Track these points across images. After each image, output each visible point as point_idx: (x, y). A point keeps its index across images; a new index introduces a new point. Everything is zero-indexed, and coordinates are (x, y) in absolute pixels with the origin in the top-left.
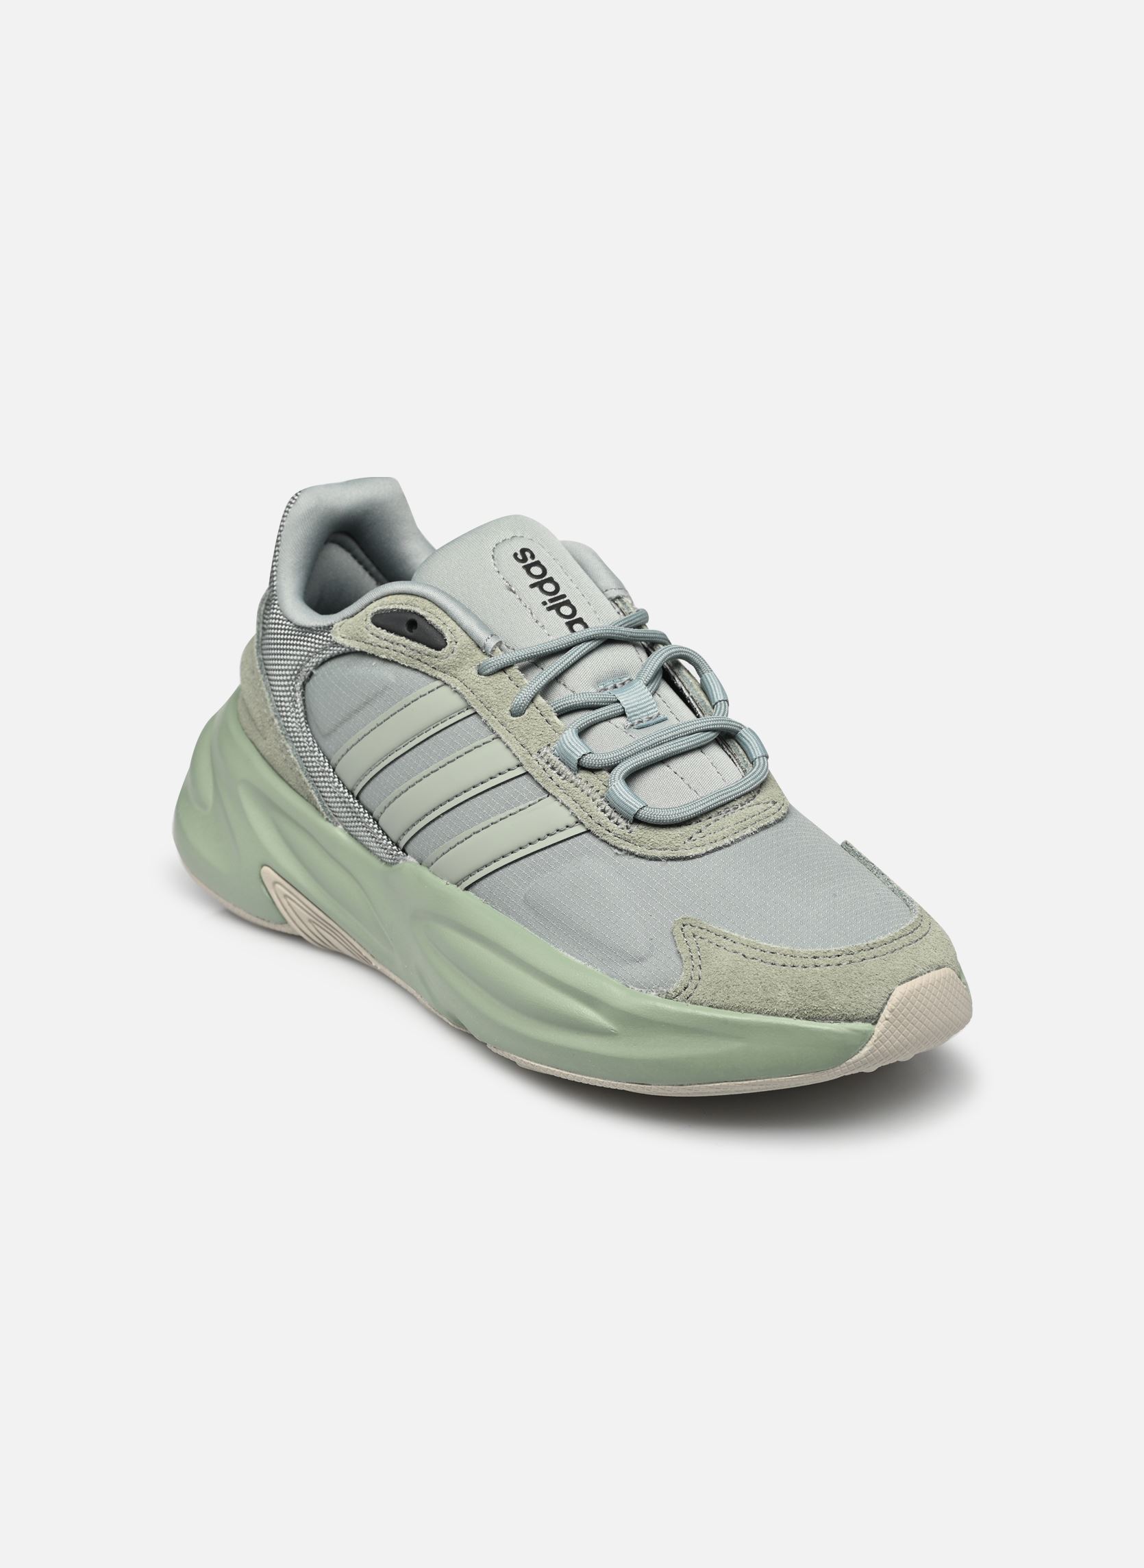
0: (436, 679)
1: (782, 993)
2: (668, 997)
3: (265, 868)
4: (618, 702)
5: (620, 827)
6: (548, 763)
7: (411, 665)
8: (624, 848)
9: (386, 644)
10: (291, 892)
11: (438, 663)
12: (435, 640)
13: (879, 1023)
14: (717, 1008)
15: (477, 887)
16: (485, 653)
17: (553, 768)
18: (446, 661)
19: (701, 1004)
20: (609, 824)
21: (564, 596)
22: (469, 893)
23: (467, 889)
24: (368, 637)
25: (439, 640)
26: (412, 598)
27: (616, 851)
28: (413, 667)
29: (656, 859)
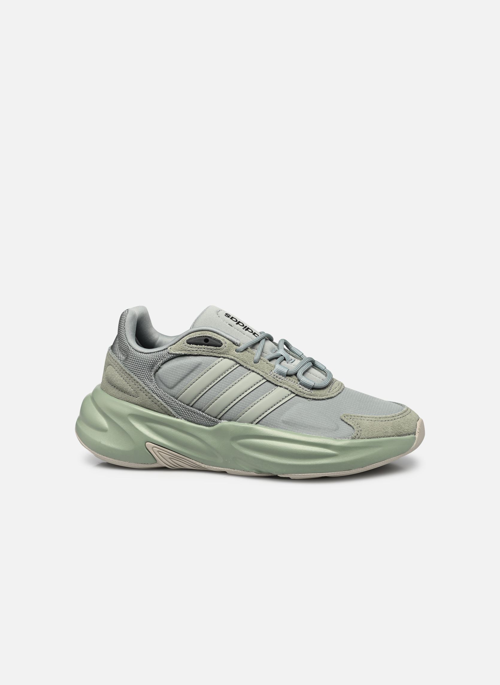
0: (220, 357)
1: (390, 429)
2: (353, 438)
3: (147, 443)
4: (282, 355)
5: (307, 391)
6: (274, 376)
7: (208, 355)
8: (311, 398)
9: (196, 349)
10: (160, 449)
11: (221, 351)
12: (218, 344)
13: (416, 434)
14: (370, 438)
15: (260, 422)
16: (237, 346)
17: (277, 377)
18: (224, 350)
19: (364, 438)
20: (304, 391)
21: (246, 327)
22: (258, 425)
23: (256, 424)
24: (187, 349)
25: (219, 344)
26: (203, 332)
27: (309, 399)
28: (209, 355)
29: (323, 399)
